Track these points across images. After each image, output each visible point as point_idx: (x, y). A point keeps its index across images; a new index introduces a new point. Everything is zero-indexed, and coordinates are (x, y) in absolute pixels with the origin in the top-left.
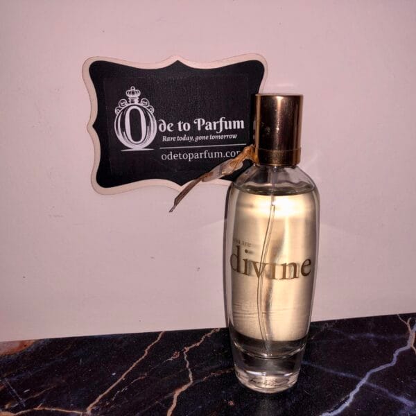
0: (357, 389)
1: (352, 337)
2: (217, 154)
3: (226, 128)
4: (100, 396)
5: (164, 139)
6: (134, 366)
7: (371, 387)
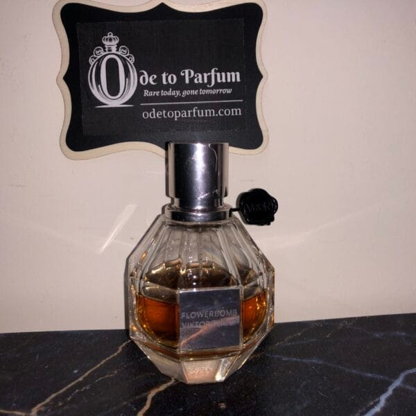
0: (390, 392)
1: (377, 335)
2: (208, 112)
3: (219, 81)
4: (53, 396)
5: (146, 93)
6: (102, 363)
7: (408, 390)
